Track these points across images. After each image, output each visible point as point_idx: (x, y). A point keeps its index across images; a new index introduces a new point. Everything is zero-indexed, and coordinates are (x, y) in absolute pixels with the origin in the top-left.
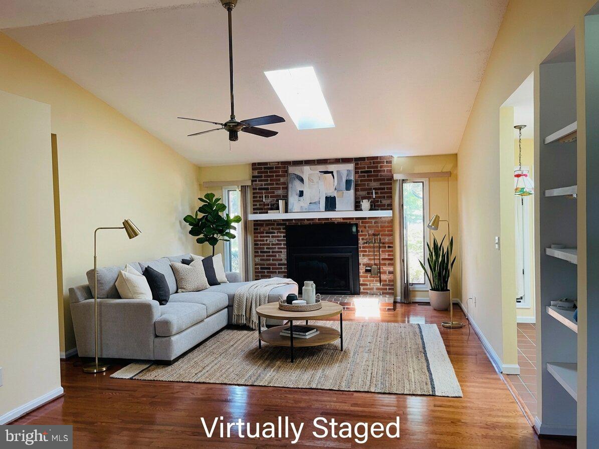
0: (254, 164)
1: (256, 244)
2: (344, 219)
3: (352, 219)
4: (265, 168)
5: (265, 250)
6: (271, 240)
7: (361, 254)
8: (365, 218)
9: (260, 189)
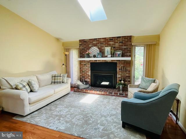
0: (80, 40)
1: (80, 69)
2: (112, 60)
3: (115, 60)
4: (84, 42)
5: (83, 71)
6: (85, 67)
7: (118, 74)
8: (120, 60)
9: (82, 49)
